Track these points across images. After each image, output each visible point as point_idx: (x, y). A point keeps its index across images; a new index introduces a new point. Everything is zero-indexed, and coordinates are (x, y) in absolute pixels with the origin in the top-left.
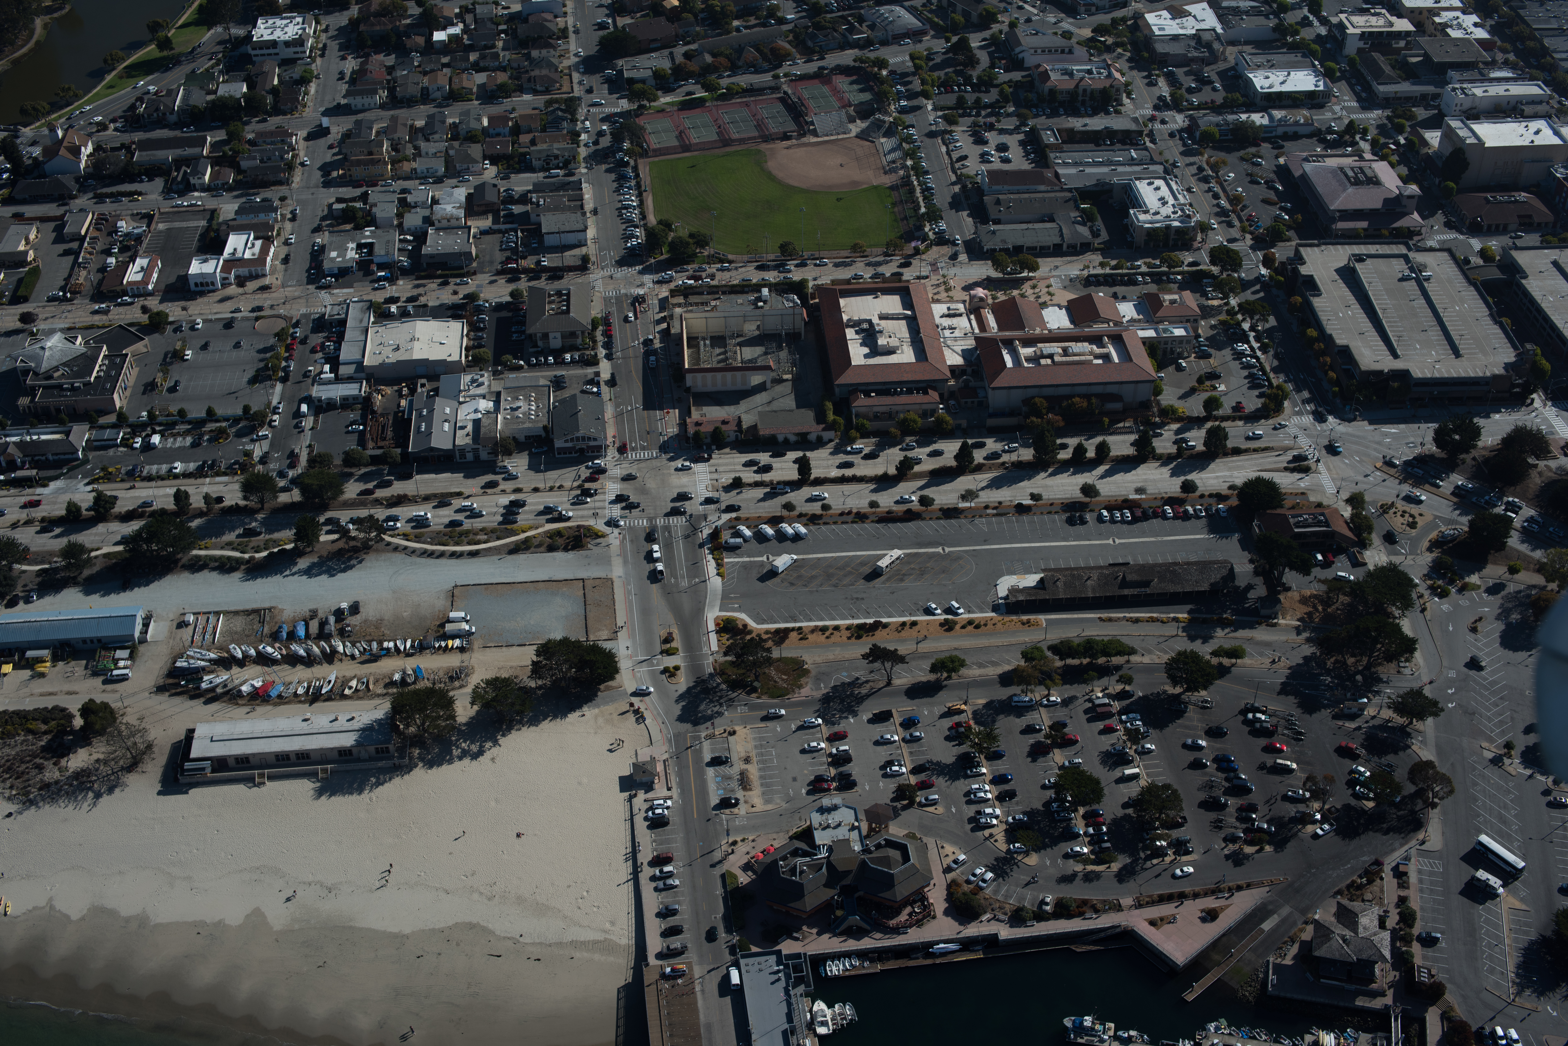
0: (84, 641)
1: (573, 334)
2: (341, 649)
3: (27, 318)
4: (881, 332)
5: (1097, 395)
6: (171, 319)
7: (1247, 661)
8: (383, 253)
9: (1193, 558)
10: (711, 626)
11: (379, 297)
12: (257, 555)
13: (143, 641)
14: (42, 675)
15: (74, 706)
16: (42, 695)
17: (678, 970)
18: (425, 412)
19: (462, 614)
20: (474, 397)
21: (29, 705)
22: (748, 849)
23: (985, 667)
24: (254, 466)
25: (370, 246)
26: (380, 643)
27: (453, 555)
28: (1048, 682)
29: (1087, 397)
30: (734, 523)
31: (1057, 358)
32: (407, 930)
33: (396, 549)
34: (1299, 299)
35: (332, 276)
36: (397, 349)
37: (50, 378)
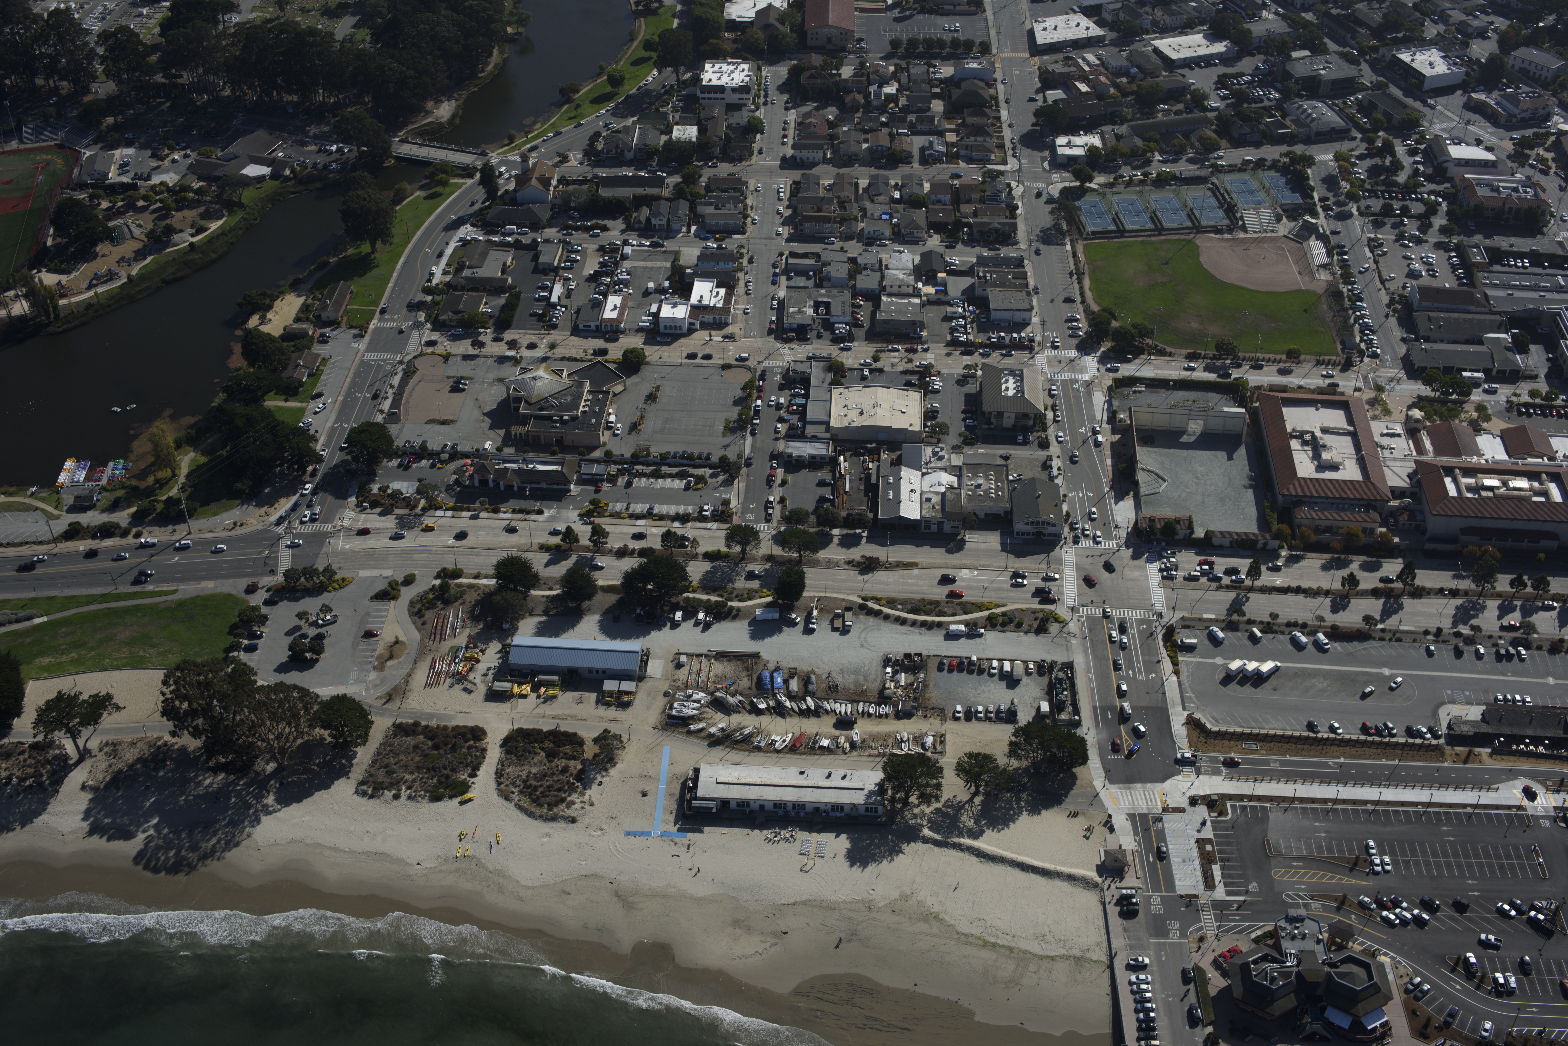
0: (590, 671)
1: (1026, 416)
3: (513, 345)
4: (1324, 446)
6: (647, 360)
8: (839, 313)
13: (643, 676)
14: (551, 699)
15: (588, 734)
16: (553, 718)
20: (936, 469)
21: (543, 725)
22: (1214, 947)
24: (732, 515)
25: (827, 305)
27: (924, 624)
30: (1187, 622)
31: (1497, 491)
35: (793, 331)
36: (861, 413)
37: (541, 409)
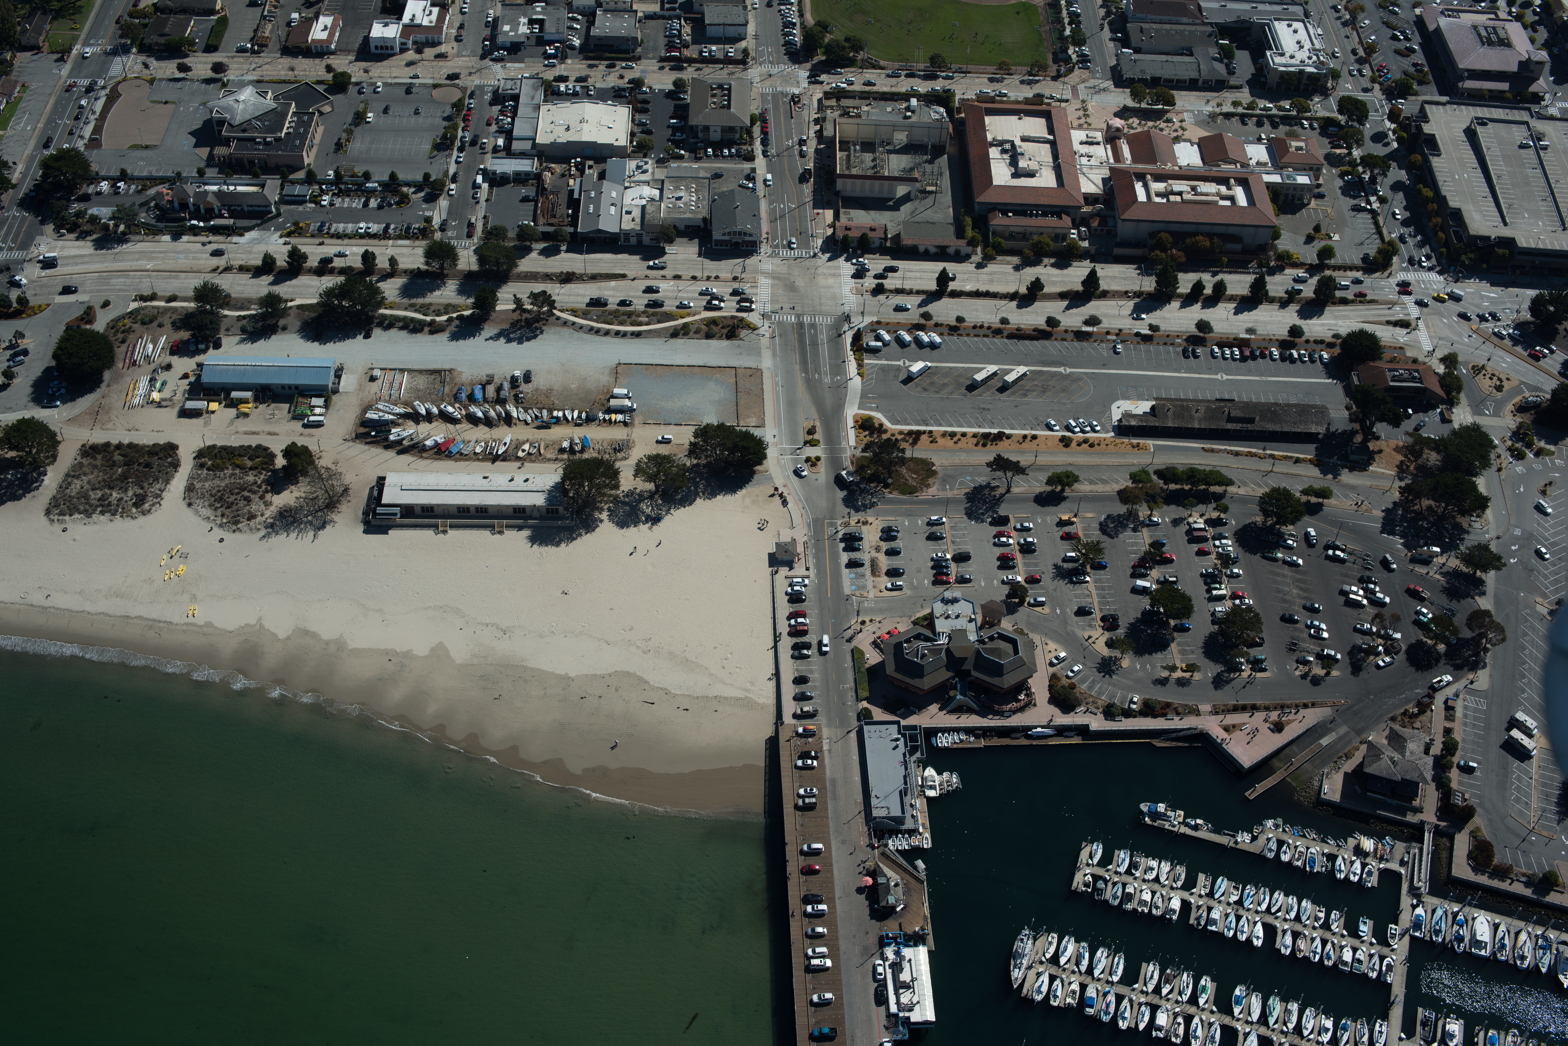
0: (283, 387)
1: (732, 129)
2: (515, 414)
3: (218, 68)
4: (1022, 154)
5: (1220, 236)
6: (353, 80)
7: (1332, 501)
8: (553, 30)
9: (1293, 401)
10: (850, 423)
11: (549, 75)
12: (438, 319)
13: (336, 391)
14: (246, 415)
15: (277, 447)
16: (246, 433)
17: (810, 730)
18: (593, 194)
19: (625, 391)
20: (639, 183)
21: (235, 441)
22: (874, 629)
23: (1096, 483)
24: (433, 232)
25: (541, 22)
26: (550, 411)
27: (617, 333)
28: (1152, 504)
29: (1210, 236)
30: (875, 327)
31: (1185, 196)
32: (572, 674)
33: (565, 323)
34: (1419, 157)
35: (504, 49)
36: (568, 129)
37: (244, 131)
